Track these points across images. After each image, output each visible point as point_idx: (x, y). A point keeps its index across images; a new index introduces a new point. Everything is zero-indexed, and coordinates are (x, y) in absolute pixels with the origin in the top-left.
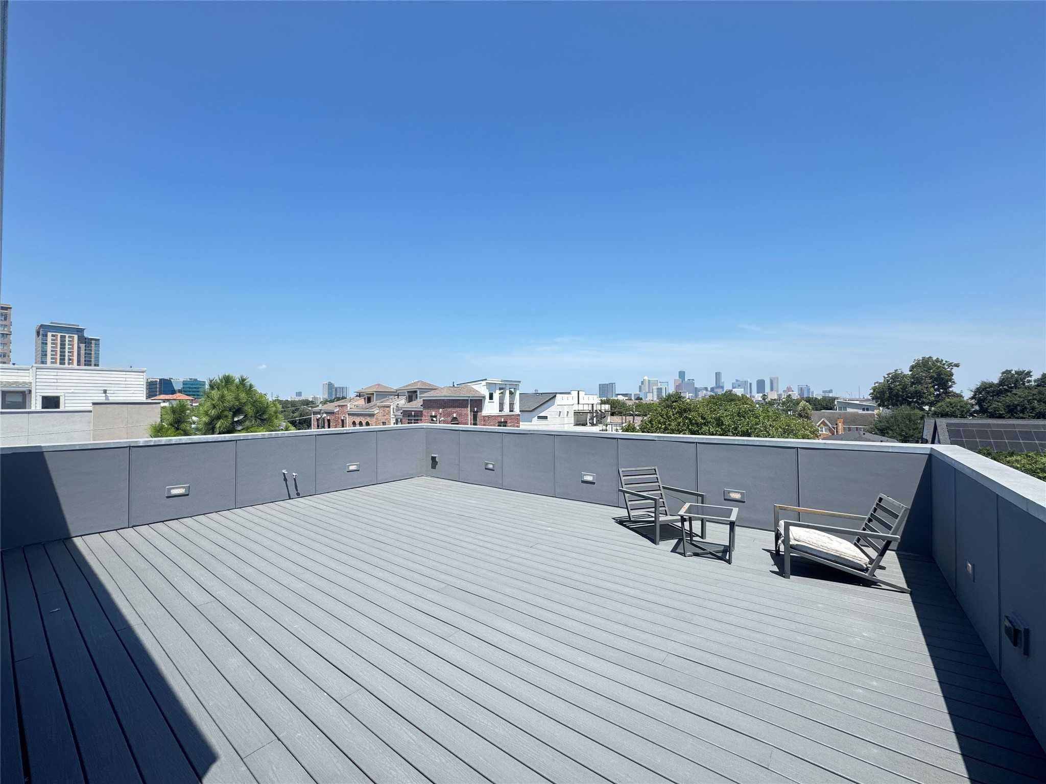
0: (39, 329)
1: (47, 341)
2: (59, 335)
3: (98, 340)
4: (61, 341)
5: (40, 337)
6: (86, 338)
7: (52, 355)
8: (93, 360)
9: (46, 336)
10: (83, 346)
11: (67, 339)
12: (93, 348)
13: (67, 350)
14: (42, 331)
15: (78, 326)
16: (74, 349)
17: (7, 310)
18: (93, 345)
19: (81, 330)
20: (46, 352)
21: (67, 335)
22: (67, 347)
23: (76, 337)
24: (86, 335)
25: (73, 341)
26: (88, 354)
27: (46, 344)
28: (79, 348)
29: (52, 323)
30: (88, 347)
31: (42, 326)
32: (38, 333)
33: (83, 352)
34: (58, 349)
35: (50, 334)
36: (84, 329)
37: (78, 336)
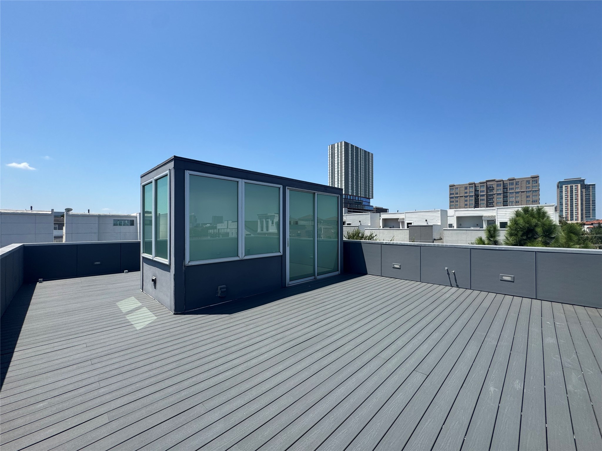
0: (558, 184)
1: (562, 190)
2: (569, 186)
3: (594, 185)
4: (570, 189)
5: (559, 189)
6: (585, 185)
7: (566, 198)
8: (591, 198)
9: (562, 187)
10: (584, 190)
11: (574, 187)
12: (591, 191)
13: (574, 194)
14: (560, 185)
15: (581, 178)
16: (579, 192)
17: (537, 178)
18: (591, 189)
19: (582, 181)
20: (562, 196)
21: (574, 185)
22: (574, 192)
23: (579, 185)
24: (586, 183)
25: (577, 188)
26: (588, 194)
27: (562, 192)
28: (582, 192)
29: (565, 180)
30: (587, 190)
31: (560, 182)
32: (558, 186)
33: (584, 194)
34: (569, 194)
35: (564, 186)
36: (584, 180)
37: (581, 185)
